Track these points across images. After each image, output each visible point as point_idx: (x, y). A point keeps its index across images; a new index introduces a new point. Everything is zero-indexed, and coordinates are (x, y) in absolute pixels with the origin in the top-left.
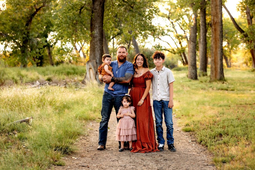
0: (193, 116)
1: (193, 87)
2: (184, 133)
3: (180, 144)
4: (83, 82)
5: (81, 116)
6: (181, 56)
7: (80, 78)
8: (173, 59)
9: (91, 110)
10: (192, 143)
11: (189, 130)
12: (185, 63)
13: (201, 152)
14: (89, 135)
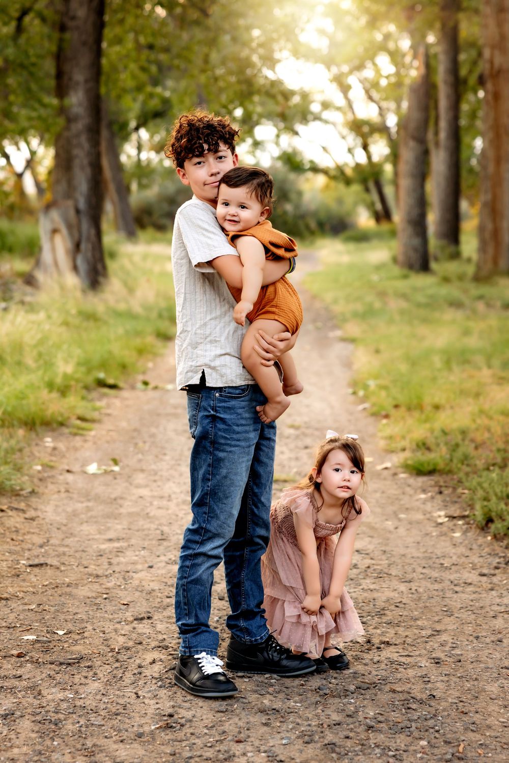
0: (437, 407)
1: (421, 298)
2: (412, 481)
3: (402, 531)
4: (29, 280)
5: (9, 409)
6: (367, 190)
7: (21, 265)
8: (340, 201)
9: (51, 386)
10: (451, 524)
11: (431, 468)
12: (383, 215)
13: (497, 568)
14: (36, 489)
